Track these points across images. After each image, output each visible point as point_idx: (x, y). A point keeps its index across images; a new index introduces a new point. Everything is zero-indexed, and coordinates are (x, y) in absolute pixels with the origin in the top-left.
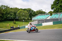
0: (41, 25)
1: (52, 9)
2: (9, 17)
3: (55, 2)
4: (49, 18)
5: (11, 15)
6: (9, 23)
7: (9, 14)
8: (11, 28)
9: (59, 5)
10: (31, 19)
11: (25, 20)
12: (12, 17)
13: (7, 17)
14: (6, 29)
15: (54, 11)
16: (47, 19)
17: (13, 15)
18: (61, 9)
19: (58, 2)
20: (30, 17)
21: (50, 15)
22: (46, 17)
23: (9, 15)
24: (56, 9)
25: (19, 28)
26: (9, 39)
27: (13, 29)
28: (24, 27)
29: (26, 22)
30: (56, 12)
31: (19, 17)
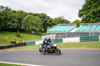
0: (61, 41)
1: (80, 17)
2: (9, 25)
3: (85, 5)
4: (74, 31)
5: (14, 22)
6: (9, 35)
7: (9, 20)
8: (12, 43)
9: (91, 11)
10: (45, 31)
11: (35, 31)
12: (14, 25)
13: (6, 26)
14: (3, 45)
15: (83, 21)
16: (71, 32)
17: (17, 22)
18: (93, 18)
19: (90, 7)
20: (44, 27)
21: (75, 26)
22: (70, 29)
23: (10, 22)
24: (87, 17)
25: (25, 44)
26: (8, 61)
27: (14, 45)
28: (34, 43)
29: (36, 35)
30: (86, 21)
31: (26, 27)
